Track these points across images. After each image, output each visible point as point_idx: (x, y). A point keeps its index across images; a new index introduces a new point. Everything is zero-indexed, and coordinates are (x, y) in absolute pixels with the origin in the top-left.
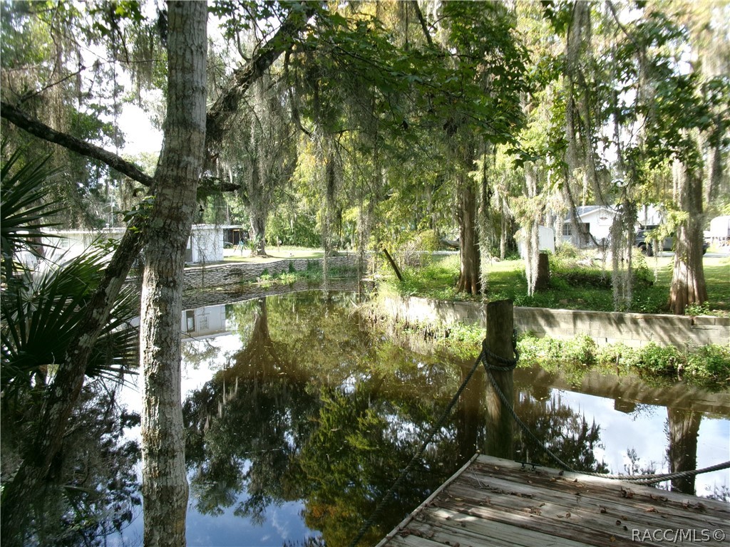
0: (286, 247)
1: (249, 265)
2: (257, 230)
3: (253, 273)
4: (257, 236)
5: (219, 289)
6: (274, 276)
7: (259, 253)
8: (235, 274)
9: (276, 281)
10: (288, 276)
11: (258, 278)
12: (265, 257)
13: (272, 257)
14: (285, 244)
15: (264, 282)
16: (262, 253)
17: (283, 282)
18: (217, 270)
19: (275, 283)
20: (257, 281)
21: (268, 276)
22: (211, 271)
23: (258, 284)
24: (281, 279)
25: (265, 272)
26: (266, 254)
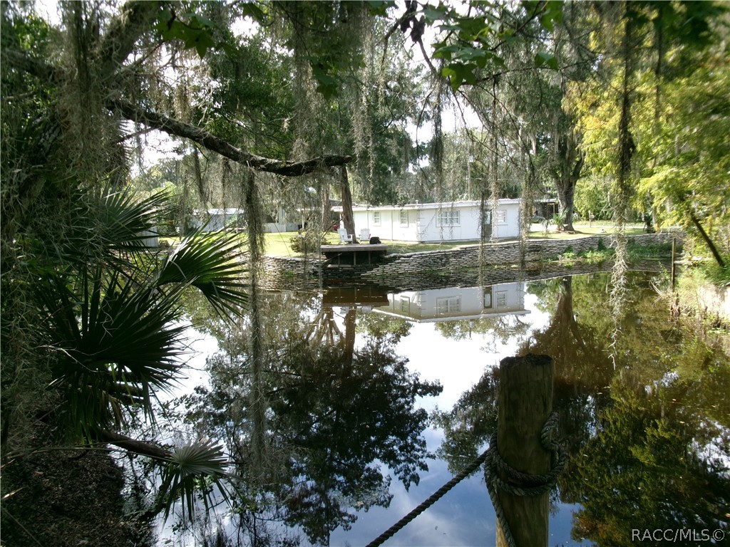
0: (601, 222)
1: (551, 242)
2: (565, 204)
3: (555, 250)
4: (564, 210)
5: (515, 266)
6: (580, 253)
7: (566, 229)
8: (535, 251)
9: (580, 259)
10: (595, 254)
11: (560, 256)
12: (572, 233)
13: (581, 233)
14: (601, 218)
15: (567, 260)
16: (570, 229)
17: (589, 260)
18: (514, 246)
19: (579, 262)
20: (558, 260)
21: (571, 254)
22: (508, 247)
23: (560, 262)
24: (586, 258)
25: (569, 249)
26: (573, 230)
